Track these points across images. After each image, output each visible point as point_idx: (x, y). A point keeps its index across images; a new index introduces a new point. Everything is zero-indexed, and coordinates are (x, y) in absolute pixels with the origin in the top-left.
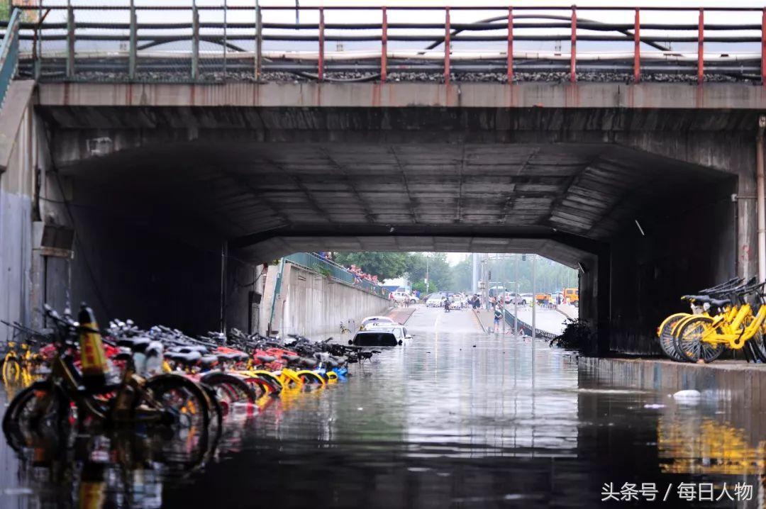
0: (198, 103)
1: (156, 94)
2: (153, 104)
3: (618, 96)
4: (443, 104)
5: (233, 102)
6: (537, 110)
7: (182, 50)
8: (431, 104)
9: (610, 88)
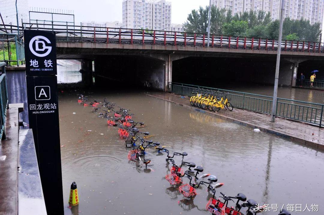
0: (69, 47)
1: (59, 45)
2: (59, 47)
3: (152, 47)
4: (120, 48)
5: (77, 47)
6: (138, 50)
7: (64, 35)
8: (118, 48)
9: (150, 45)
